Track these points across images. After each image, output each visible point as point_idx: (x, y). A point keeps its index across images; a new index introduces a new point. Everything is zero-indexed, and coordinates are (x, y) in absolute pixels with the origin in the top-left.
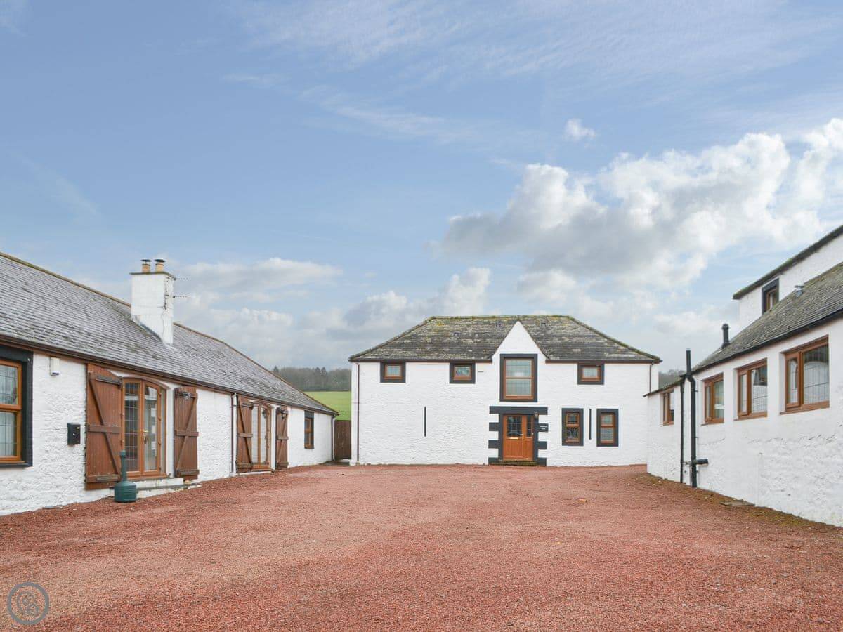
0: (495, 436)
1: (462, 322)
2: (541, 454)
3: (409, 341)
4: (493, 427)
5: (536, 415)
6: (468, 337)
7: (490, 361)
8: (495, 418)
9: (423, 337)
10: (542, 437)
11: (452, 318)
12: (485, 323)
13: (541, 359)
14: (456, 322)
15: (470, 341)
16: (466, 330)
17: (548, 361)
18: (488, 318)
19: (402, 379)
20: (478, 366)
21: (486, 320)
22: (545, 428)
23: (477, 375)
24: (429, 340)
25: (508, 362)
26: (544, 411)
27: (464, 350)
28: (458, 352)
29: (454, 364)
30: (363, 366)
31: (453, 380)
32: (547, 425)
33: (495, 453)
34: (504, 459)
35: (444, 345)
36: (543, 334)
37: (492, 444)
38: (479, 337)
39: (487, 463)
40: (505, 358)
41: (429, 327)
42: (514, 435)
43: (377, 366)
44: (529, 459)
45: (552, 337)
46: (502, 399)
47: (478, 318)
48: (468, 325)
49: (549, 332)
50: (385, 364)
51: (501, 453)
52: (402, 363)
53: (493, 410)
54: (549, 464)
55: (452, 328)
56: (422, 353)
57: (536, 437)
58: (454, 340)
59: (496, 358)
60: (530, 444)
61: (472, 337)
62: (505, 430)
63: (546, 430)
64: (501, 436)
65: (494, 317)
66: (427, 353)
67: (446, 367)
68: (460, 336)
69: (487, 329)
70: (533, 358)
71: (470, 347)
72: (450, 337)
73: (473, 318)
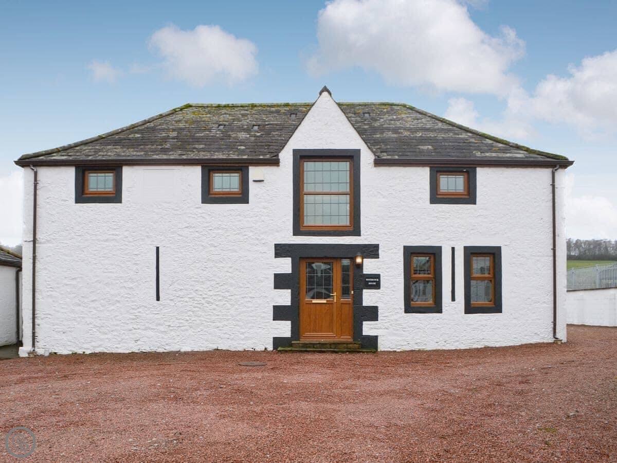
0: (284, 297)
1: (233, 112)
2: (368, 328)
3: (139, 136)
4: (280, 281)
5: (359, 260)
6: (241, 129)
7: (275, 162)
8: (285, 266)
9: (163, 130)
10: (369, 298)
11: (219, 106)
12: (272, 112)
13: (367, 158)
14: (223, 111)
15: (243, 135)
16: (240, 121)
17: (379, 163)
18: (278, 106)
19: (115, 197)
20: (254, 172)
21: (273, 109)
22: (374, 282)
23: (253, 188)
24: (174, 134)
25: (309, 166)
26: (372, 251)
27: (231, 147)
28: (219, 150)
29: (210, 168)
30: (45, 174)
31: (209, 196)
32: (378, 276)
33: (284, 329)
34: (302, 341)
35: (198, 140)
36: (366, 127)
37: (279, 313)
38: (260, 130)
39: (270, 348)
40: (302, 157)
41: (179, 117)
42: (319, 296)
43: (69, 174)
44: (347, 338)
45: (382, 130)
46: (297, 231)
47: (261, 106)
48: (243, 115)
49: (377, 124)
50: (84, 169)
51: (295, 330)
52: (115, 167)
53: (281, 250)
54: (382, 346)
55: (216, 118)
56: (154, 151)
57: (359, 298)
58: (216, 132)
59: (286, 157)
60: (347, 310)
61: (248, 130)
62: (304, 286)
63: (377, 286)
64: (295, 297)
65: (287, 105)
66: (164, 151)
67: (195, 174)
68: (228, 128)
69: (273, 120)
70: (351, 157)
71: (242, 143)
72: (210, 130)
73: (253, 106)
